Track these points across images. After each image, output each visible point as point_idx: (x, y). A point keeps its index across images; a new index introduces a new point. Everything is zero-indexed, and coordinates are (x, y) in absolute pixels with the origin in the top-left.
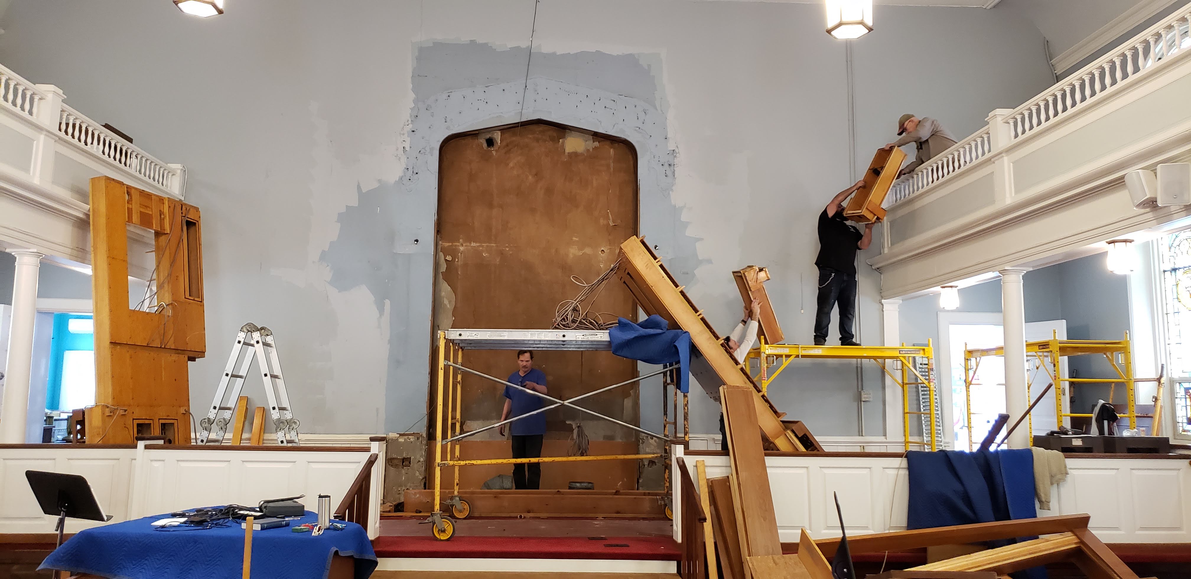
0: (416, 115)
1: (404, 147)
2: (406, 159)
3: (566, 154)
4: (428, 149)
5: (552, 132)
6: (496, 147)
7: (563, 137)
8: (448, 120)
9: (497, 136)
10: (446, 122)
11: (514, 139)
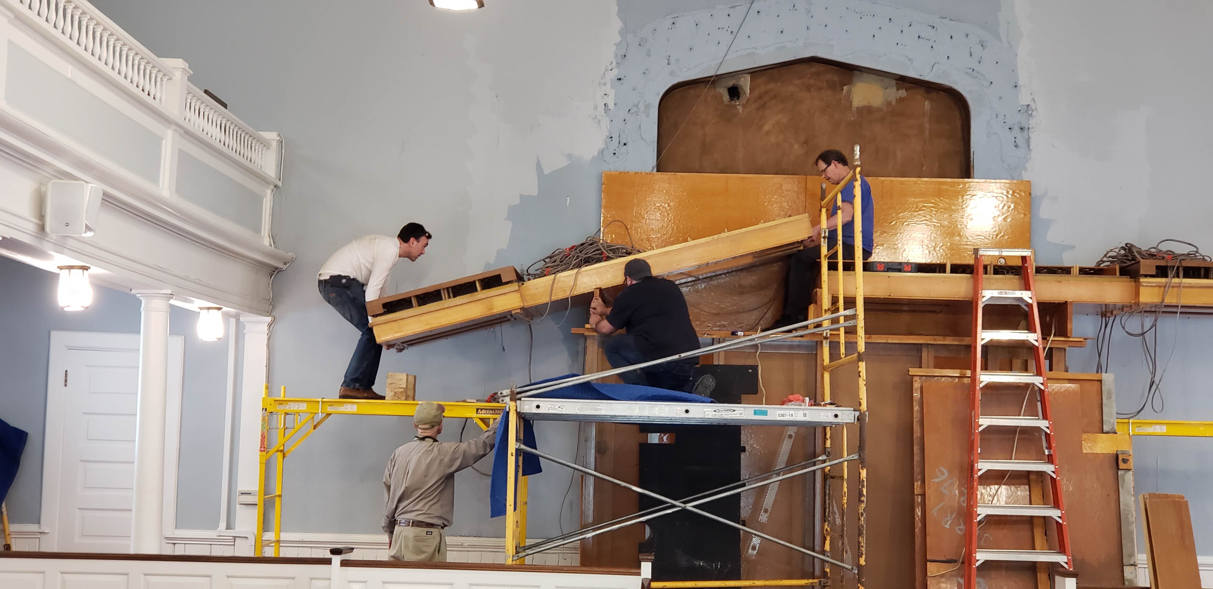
0: (623, 54)
1: (605, 104)
2: (608, 121)
3: (854, 109)
4: (641, 106)
5: (833, 76)
6: (743, 100)
7: (849, 82)
8: (672, 61)
9: (746, 83)
10: (669, 64)
11: (771, 86)
